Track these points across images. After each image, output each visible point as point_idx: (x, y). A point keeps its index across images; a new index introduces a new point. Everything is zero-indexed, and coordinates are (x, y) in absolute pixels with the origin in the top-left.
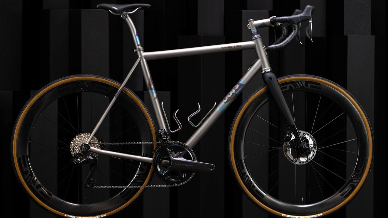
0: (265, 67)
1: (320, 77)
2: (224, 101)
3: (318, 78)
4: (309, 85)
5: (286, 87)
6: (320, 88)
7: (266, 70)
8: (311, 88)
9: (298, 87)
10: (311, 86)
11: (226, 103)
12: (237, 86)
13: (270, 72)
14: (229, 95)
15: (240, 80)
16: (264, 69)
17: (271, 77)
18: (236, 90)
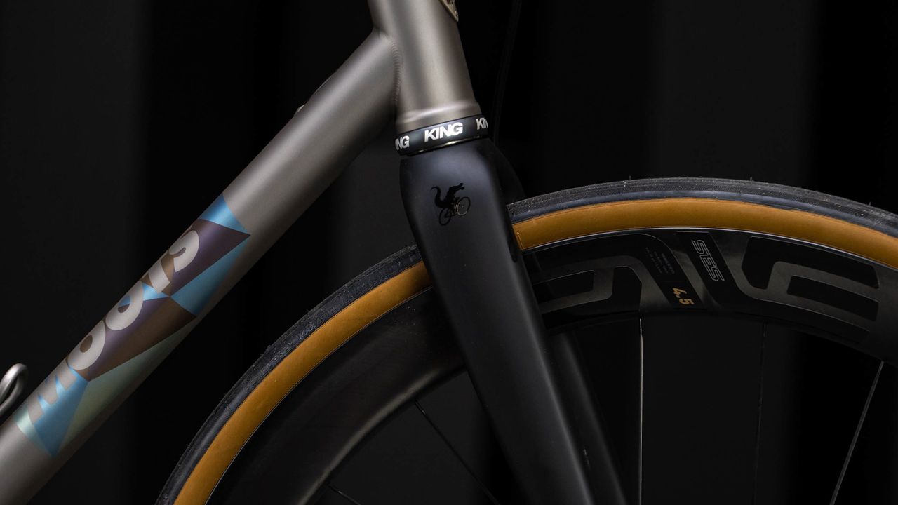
0: (424, 101)
1: (876, 212)
2: (85, 359)
3: (856, 217)
4: (782, 273)
5: (586, 284)
6: (867, 308)
7: (428, 123)
8: (795, 302)
9: (686, 285)
10: (798, 286)
11: (91, 373)
12: (189, 248)
13: (462, 141)
14: (122, 309)
15: (223, 201)
16: (411, 117)
17: (453, 190)
18: (180, 281)
